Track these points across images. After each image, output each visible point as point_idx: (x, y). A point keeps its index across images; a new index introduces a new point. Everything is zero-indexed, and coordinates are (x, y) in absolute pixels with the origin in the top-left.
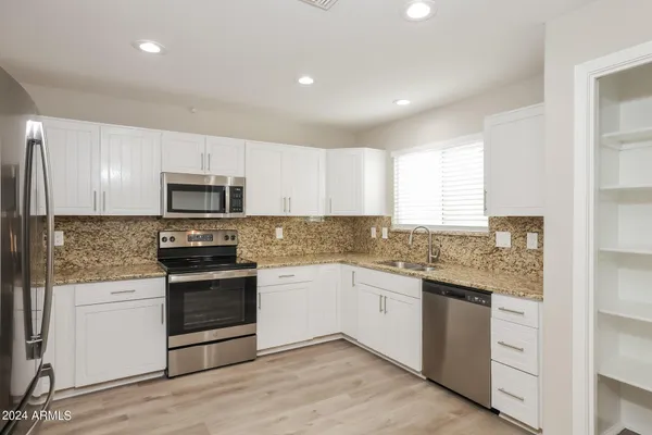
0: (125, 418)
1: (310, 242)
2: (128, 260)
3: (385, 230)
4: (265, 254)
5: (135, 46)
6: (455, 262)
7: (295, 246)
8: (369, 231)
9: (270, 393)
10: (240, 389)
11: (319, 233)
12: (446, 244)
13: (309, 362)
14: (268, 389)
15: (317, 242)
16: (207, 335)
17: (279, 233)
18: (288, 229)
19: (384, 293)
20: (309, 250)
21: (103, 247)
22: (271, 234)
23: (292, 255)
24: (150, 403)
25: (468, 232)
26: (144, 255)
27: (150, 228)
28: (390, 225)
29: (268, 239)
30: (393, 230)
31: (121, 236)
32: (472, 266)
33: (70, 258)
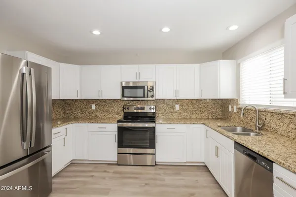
0: (92, 176)
1: (194, 112)
2: (114, 116)
3: (235, 107)
4: (170, 117)
5: (91, 32)
6: (275, 131)
7: (185, 114)
8: (228, 107)
9: (146, 184)
10: (136, 178)
11: (200, 108)
12: (269, 118)
13: (179, 174)
14: (147, 182)
15: (199, 112)
16: (131, 150)
17: (177, 107)
18: (182, 105)
19: (218, 146)
20: (194, 116)
21: (106, 111)
22: (173, 107)
23: (184, 118)
24: (106, 173)
25: (284, 111)
26: (120, 114)
27: (122, 104)
28: (238, 104)
29: (172, 110)
30: (238, 107)
31: (112, 107)
32: (288, 136)
33: (97, 114)
